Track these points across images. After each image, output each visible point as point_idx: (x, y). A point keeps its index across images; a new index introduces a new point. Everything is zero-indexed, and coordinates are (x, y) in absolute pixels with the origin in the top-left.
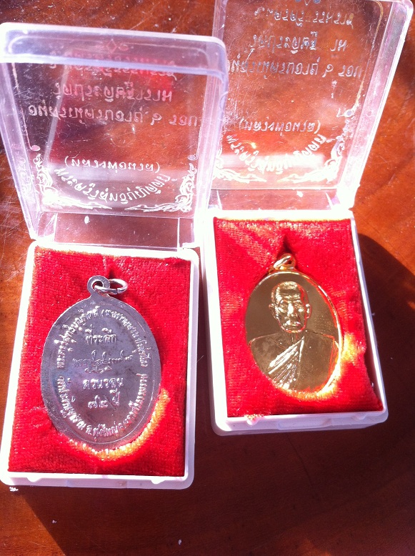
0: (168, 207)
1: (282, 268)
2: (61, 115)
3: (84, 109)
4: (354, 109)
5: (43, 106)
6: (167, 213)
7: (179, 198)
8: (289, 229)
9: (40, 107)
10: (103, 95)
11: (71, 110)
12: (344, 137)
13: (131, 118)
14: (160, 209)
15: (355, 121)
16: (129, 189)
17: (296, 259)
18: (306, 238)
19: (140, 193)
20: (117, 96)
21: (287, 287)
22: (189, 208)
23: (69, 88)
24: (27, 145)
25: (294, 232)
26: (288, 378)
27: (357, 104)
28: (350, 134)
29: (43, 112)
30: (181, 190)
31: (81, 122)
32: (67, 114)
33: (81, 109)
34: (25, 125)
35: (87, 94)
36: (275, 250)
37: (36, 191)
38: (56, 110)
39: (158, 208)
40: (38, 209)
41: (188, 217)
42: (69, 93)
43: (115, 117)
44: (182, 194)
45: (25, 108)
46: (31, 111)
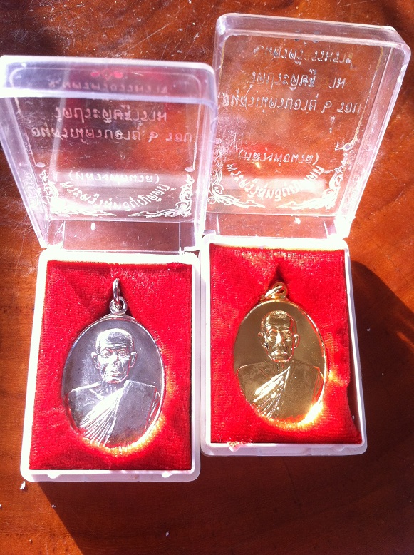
0: (169, 213)
1: (274, 297)
2: (64, 136)
3: (84, 130)
4: (352, 143)
5: (45, 128)
6: (168, 218)
7: (179, 205)
8: (282, 258)
9: (42, 129)
10: (101, 116)
11: (72, 130)
12: (342, 169)
13: (129, 137)
14: (161, 214)
15: (353, 154)
16: (131, 198)
17: (288, 288)
18: (298, 268)
19: (142, 201)
20: (115, 118)
21: (277, 316)
22: (189, 214)
23: (69, 112)
24: (33, 163)
25: (288, 261)
26: (272, 407)
27: (356, 138)
28: (348, 166)
29: (46, 133)
30: (180, 197)
31: (82, 141)
32: (69, 134)
33: (81, 130)
34: (29, 146)
35: (86, 117)
36: (267, 279)
37: (44, 202)
38: (58, 131)
39: (159, 214)
40: (46, 218)
41: (189, 221)
42: (70, 115)
43: (114, 135)
44: (182, 201)
45: (28, 131)
46: (34, 133)
